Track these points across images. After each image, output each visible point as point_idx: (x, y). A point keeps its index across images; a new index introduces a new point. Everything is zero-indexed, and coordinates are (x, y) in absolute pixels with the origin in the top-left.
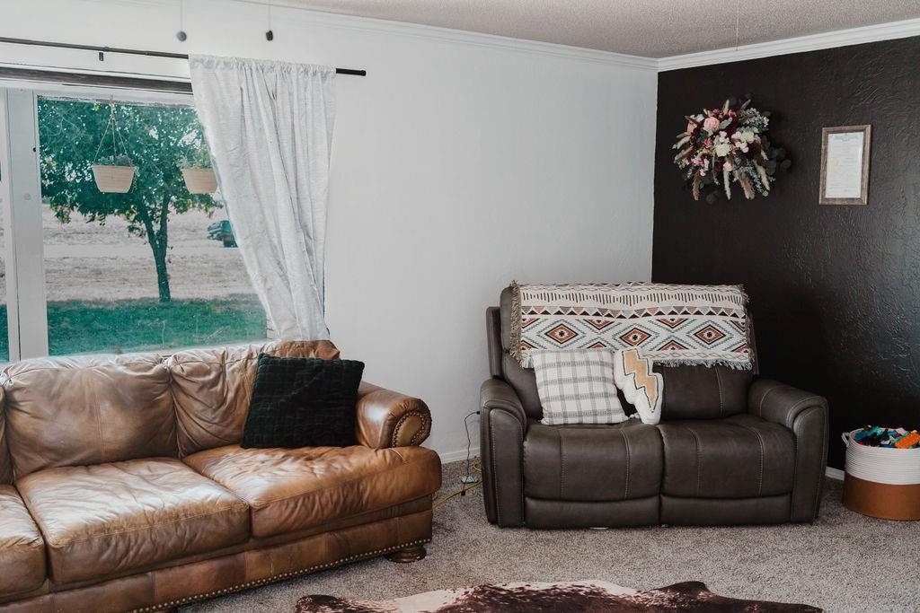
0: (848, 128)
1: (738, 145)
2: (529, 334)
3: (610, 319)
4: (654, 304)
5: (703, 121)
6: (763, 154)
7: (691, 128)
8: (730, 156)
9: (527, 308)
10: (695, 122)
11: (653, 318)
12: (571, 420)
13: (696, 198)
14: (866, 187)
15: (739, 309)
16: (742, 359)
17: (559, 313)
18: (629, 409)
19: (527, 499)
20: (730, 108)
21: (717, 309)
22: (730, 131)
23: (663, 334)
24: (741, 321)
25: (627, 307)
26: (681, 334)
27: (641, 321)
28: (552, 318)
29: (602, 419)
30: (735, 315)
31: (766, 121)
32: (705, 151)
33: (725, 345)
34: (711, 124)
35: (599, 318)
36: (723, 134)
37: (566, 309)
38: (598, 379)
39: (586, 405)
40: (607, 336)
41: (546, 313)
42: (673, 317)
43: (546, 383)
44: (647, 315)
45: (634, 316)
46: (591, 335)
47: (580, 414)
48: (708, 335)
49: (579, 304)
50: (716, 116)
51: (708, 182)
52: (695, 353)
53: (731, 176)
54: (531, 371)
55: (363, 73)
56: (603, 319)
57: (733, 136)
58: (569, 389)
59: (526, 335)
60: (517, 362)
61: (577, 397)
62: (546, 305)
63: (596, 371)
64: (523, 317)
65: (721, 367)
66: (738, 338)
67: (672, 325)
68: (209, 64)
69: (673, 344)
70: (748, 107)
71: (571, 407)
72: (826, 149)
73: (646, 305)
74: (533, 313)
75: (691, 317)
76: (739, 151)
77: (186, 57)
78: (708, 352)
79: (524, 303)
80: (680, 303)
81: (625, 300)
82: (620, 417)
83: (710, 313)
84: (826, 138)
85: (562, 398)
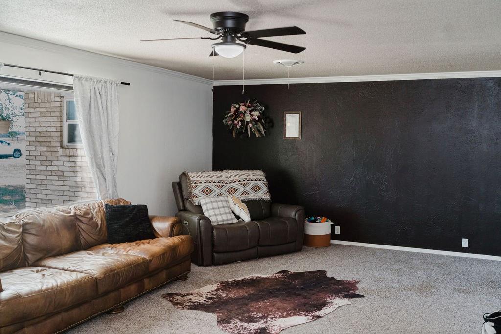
0: (293, 112)
1: (254, 117)
2: (195, 192)
3: (223, 184)
4: (237, 178)
5: (239, 107)
6: (262, 120)
7: (233, 110)
8: (251, 121)
9: (193, 181)
10: (235, 107)
11: (238, 183)
12: (220, 223)
13: (234, 137)
14: (300, 133)
15: (264, 178)
16: (267, 197)
17: (205, 183)
18: (238, 217)
19: (214, 253)
20: (250, 103)
21: (258, 179)
22: (251, 111)
23: (242, 189)
24: (265, 183)
25: (227, 179)
26: (247, 189)
27: (233, 184)
28: (204, 185)
29: (230, 222)
30: (263, 181)
31: (263, 108)
32: (240, 119)
33: (261, 192)
34: (242, 108)
35: (219, 184)
36: (248, 113)
37: (208, 181)
38: (226, 207)
39: (224, 217)
40: (223, 191)
41: (200, 183)
42: (244, 182)
43: (208, 210)
44: (235, 182)
45: (230, 183)
46: (217, 191)
47: (223, 221)
48: (256, 189)
49: (212, 179)
50: (245, 105)
51: (241, 131)
52: (253, 196)
53: (251, 128)
54: (199, 207)
55: (129, 84)
56: (221, 184)
57: (252, 114)
58: (217, 211)
59: (194, 192)
60: (192, 203)
61: (221, 214)
62: (200, 180)
63: (225, 204)
64: (192, 185)
65: (261, 200)
66: (265, 189)
67: (245, 185)
68: (80, 79)
69: (245, 193)
70: (256, 103)
71: (219, 218)
72: (285, 120)
73: (234, 178)
74: (195, 183)
75: (250, 182)
76: (254, 120)
77: (72, 75)
78: (256, 195)
79: (192, 179)
80: (246, 177)
81: (227, 177)
82: (236, 221)
83: (256, 180)
84: (286, 116)
85: (216, 215)
